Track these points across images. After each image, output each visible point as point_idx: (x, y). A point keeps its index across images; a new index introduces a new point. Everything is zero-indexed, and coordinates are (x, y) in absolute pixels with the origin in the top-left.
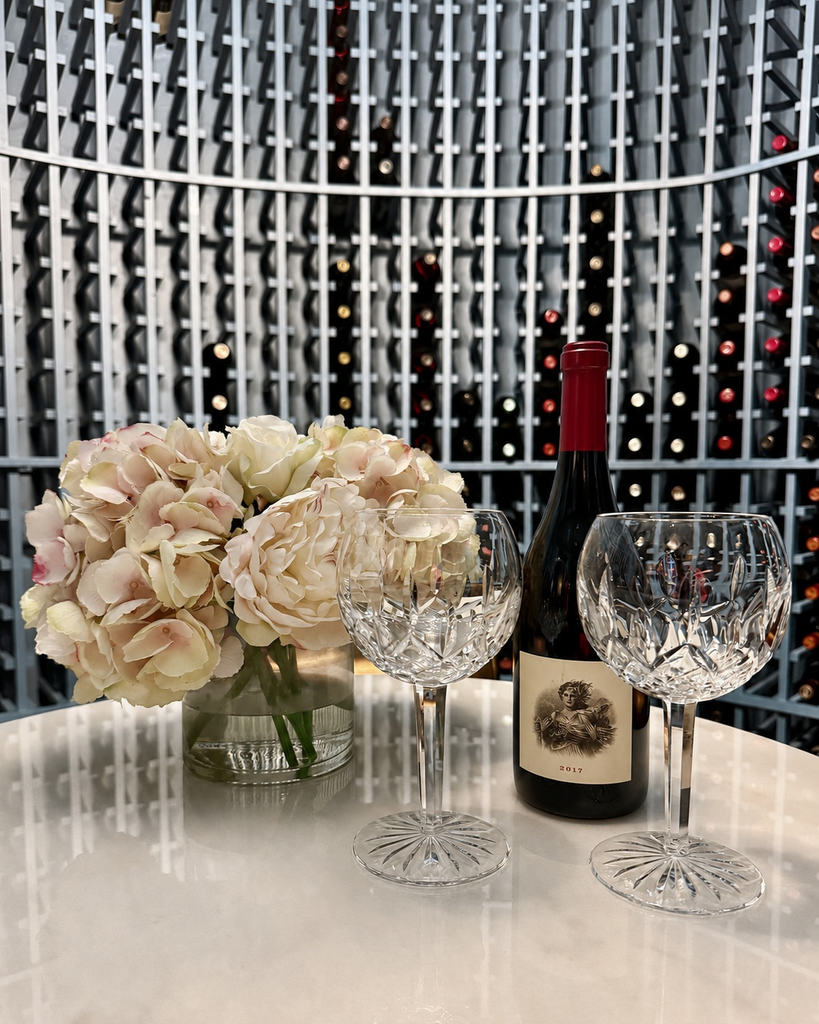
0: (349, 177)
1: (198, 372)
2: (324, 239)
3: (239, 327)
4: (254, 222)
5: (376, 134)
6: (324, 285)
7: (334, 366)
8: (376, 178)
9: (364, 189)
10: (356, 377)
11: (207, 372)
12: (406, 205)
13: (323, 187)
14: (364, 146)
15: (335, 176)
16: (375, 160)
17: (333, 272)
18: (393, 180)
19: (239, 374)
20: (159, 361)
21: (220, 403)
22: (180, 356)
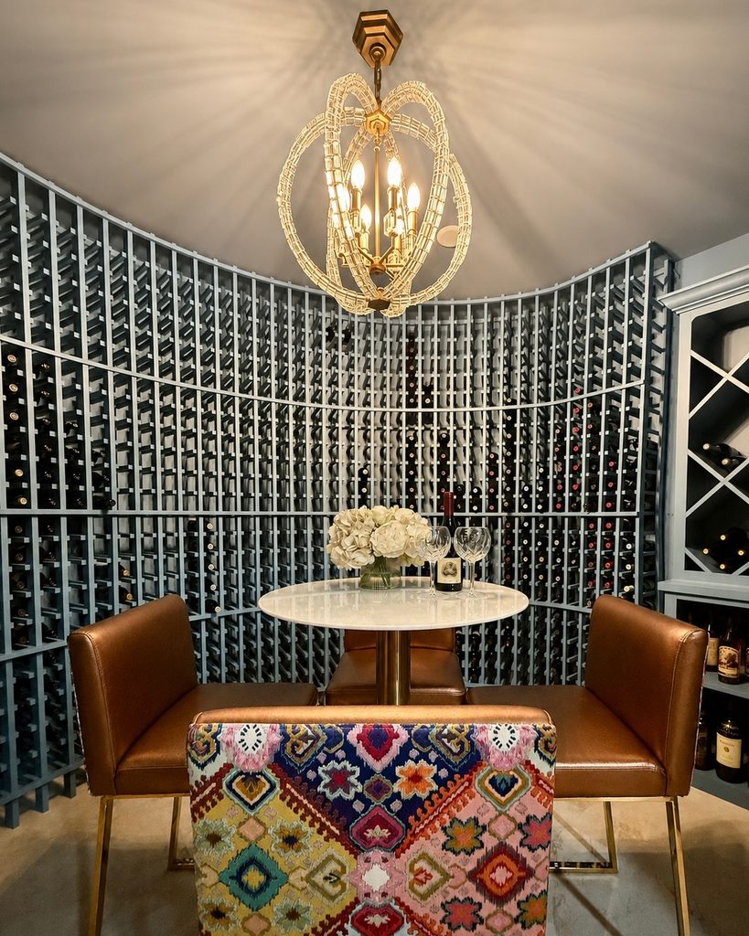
0: (415, 405)
1: (356, 479)
2: (404, 428)
3: (372, 462)
4: (378, 421)
5: (424, 388)
6: (404, 445)
7: (408, 475)
8: (424, 405)
9: (419, 409)
10: (416, 480)
11: (360, 479)
12: (435, 415)
13: (404, 409)
14: (419, 392)
15: (409, 405)
16: (424, 398)
17: (407, 439)
18: (431, 405)
19: (371, 480)
20: (342, 476)
21: (364, 490)
22: (350, 473)
